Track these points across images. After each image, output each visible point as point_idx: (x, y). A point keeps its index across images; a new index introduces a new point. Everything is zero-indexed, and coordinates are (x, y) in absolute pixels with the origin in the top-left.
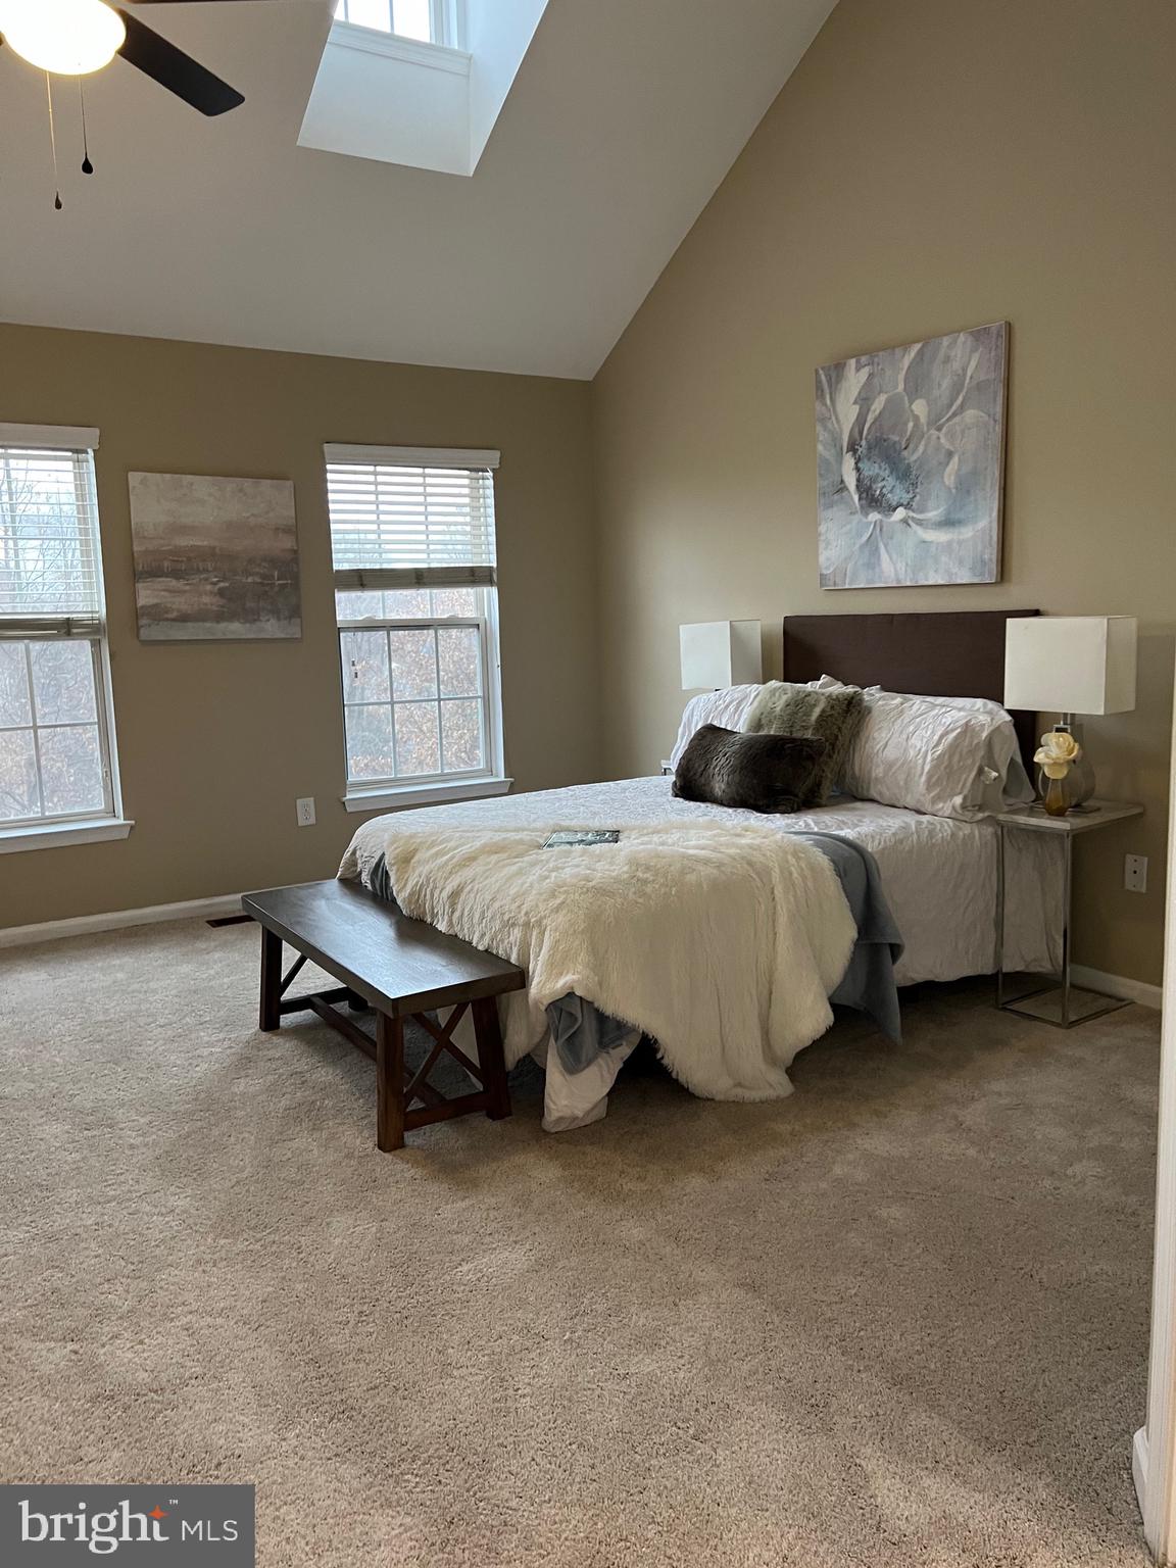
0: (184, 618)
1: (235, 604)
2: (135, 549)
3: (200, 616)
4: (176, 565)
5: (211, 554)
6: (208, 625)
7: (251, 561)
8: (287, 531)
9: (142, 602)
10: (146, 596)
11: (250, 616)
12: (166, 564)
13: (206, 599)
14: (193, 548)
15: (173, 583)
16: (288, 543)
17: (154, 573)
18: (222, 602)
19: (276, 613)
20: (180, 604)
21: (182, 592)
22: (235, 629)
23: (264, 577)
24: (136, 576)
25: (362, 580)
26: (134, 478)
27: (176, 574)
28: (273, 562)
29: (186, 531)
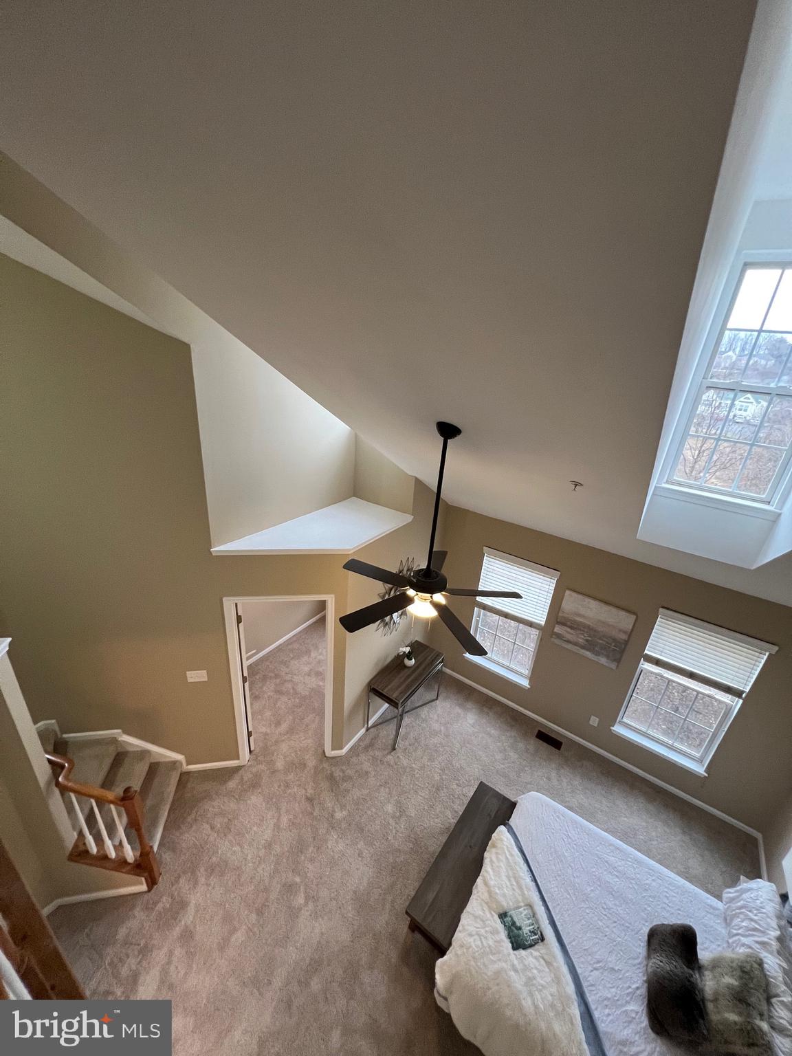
0: (568, 642)
1: (590, 646)
2: (560, 614)
3: (576, 644)
4: (573, 625)
5: (589, 627)
6: (577, 648)
7: (604, 636)
8: (625, 632)
9: (555, 630)
10: (557, 629)
11: (597, 654)
12: (568, 623)
13: (580, 640)
14: (580, 622)
15: (569, 630)
16: (624, 637)
17: (564, 624)
18: (586, 643)
19: (608, 657)
20: (569, 637)
21: (570, 633)
22: (588, 654)
23: (608, 643)
24: (558, 623)
25: (657, 662)
26: (568, 592)
27: (571, 628)
28: (614, 640)
29: (579, 615)
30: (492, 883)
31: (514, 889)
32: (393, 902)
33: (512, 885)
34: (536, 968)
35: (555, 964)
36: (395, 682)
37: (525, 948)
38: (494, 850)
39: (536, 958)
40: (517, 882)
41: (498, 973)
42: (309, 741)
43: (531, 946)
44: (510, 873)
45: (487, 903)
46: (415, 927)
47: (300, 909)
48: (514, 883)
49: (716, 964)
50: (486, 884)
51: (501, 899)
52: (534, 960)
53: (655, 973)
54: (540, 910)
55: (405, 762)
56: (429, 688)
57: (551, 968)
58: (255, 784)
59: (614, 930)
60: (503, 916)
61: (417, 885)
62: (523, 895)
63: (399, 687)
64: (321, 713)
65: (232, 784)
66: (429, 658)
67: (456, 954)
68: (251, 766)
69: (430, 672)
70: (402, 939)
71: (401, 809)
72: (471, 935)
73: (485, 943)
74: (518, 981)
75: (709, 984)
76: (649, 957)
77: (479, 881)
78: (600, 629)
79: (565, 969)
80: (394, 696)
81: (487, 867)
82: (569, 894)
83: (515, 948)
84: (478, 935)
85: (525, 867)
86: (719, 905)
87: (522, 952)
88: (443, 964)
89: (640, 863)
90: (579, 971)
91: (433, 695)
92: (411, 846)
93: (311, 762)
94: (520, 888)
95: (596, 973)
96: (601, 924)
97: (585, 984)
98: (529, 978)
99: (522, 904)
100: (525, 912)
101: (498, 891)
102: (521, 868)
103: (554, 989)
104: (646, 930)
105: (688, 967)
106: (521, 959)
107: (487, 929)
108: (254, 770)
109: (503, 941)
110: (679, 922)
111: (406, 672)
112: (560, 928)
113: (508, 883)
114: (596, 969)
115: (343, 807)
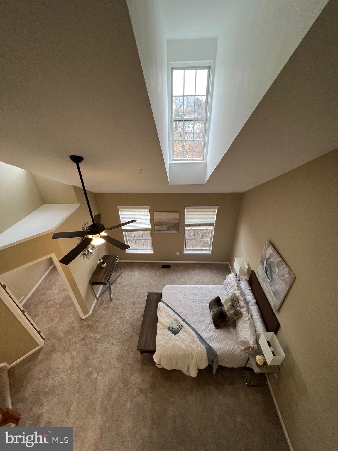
0: (161, 230)
1: (168, 229)
2: (155, 222)
5: (165, 222)
6: (164, 231)
7: (172, 223)
8: (177, 219)
9: (155, 228)
10: (156, 228)
11: (171, 230)
12: (159, 224)
13: (164, 228)
14: (162, 222)
15: (160, 226)
16: (177, 221)
17: (157, 225)
19: (175, 230)
20: (160, 229)
21: (160, 227)
22: (168, 232)
23: (173, 225)
24: (155, 225)
25: (190, 225)
26: (155, 213)
27: (160, 225)
28: (175, 223)
29: (162, 220)
30: (162, 321)
31: (169, 319)
32: (132, 350)
33: (168, 318)
34: (183, 336)
35: (188, 331)
36: (101, 275)
37: (178, 332)
38: (159, 311)
39: (182, 333)
40: (170, 316)
41: (173, 345)
42: (72, 318)
43: (180, 331)
44: (167, 315)
45: (162, 328)
46: (142, 352)
47: (96, 378)
48: (169, 317)
49: (226, 302)
50: (160, 323)
51: (166, 324)
52: (182, 334)
53: (213, 314)
54: (179, 319)
55: (118, 302)
56: (117, 271)
57: (187, 332)
58: (53, 350)
59: (200, 311)
60: (169, 329)
61: (138, 339)
62: (173, 318)
63: (103, 277)
64: (72, 304)
65: (40, 357)
66: (112, 260)
67: (159, 349)
68: (47, 344)
69: (115, 265)
70: (140, 359)
71: (123, 319)
72: (161, 341)
73: (166, 340)
74: (179, 343)
75: (225, 308)
76: (211, 311)
77: (158, 323)
78: (169, 221)
79: (191, 330)
80: (103, 281)
81: (159, 318)
82: (186, 309)
83: (175, 335)
84: (163, 339)
85: (171, 310)
86: (224, 286)
87: (178, 334)
88: (155, 355)
89: (202, 288)
90: (194, 328)
91: (119, 273)
92: (131, 328)
93: (77, 325)
94: (171, 317)
95: (199, 325)
96: (196, 311)
97: (197, 330)
98: (182, 340)
99: (173, 321)
100: (175, 323)
101: (165, 322)
102: (170, 311)
103: (190, 337)
104: (208, 305)
105: (220, 307)
106: (178, 336)
107: (165, 335)
108: (49, 345)
109: (171, 335)
110: (215, 297)
111: (104, 270)
112: (186, 320)
113: (167, 318)
114: (199, 324)
115: (98, 333)
